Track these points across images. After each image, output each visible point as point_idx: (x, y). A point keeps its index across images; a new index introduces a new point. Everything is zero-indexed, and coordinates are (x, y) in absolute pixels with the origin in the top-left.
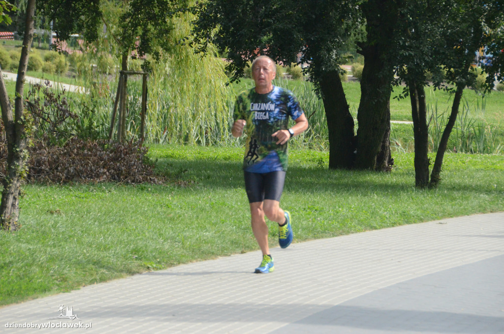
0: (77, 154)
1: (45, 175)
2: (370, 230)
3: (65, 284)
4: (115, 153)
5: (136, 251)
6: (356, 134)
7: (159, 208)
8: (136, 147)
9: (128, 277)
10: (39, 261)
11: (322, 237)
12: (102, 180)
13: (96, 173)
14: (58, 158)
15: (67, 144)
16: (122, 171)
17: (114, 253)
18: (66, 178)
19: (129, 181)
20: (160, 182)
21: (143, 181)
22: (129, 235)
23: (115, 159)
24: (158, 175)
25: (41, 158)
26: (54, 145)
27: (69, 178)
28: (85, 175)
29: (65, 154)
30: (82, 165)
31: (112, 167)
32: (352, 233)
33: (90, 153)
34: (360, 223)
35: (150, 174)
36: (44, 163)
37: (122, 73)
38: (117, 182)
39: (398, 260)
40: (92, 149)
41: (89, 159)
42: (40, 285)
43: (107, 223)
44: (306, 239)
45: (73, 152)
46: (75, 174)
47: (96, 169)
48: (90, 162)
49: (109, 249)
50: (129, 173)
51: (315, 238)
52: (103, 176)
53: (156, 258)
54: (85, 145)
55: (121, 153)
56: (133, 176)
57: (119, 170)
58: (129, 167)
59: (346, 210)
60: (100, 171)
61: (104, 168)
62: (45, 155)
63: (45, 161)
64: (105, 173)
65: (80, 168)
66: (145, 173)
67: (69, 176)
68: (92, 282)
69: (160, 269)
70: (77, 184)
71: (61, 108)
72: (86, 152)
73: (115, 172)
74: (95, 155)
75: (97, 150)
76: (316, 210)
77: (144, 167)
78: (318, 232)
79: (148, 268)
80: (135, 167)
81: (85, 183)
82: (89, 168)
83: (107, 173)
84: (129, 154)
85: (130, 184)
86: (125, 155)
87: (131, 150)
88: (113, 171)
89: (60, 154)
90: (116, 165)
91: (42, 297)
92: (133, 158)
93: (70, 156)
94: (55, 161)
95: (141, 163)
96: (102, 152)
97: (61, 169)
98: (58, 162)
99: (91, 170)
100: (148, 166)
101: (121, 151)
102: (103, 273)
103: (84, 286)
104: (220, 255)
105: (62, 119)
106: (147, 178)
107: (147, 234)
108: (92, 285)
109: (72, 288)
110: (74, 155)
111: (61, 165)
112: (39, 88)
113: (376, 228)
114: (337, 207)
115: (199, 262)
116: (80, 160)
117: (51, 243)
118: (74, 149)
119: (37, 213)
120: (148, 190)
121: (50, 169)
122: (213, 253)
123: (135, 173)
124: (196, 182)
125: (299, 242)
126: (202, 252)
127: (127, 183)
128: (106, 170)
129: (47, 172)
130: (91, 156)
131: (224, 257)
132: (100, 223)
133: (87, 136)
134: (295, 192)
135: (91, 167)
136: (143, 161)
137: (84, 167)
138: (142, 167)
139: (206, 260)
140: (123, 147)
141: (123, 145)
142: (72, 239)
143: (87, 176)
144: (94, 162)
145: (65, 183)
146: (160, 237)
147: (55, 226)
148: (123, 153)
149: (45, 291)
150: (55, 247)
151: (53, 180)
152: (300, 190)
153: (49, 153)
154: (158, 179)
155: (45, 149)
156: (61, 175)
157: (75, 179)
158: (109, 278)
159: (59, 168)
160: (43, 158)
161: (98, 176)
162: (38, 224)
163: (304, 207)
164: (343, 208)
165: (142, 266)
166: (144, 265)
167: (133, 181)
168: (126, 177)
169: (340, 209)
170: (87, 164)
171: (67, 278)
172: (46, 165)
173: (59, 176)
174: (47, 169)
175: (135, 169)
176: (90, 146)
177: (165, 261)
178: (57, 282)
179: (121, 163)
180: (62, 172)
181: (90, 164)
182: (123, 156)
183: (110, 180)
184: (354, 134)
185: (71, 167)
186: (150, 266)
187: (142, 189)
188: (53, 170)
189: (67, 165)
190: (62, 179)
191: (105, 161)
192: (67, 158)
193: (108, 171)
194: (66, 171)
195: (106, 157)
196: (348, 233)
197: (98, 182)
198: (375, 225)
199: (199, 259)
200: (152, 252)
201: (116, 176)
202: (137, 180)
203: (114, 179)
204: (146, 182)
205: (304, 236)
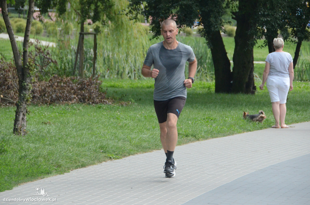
0: (57, 86)
1: (37, 100)
2: (247, 132)
3: (60, 169)
4: (81, 85)
5: (101, 147)
6: (232, 71)
7: (112, 120)
8: (95, 81)
9: (99, 164)
10: (43, 154)
11: (217, 137)
12: (73, 102)
13: (70, 98)
14: (45, 89)
15: (51, 80)
16: (86, 97)
17: (89, 149)
18: (51, 101)
19: (91, 103)
20: (110, 103)
21: (99, 102)
22: (96, 137)
23: (81, 89)
24: (108, 98)
25: (35, 89)
26: (42, 80)
27: (52, 101)
28: (62, 99)
29: (49, 86)
30: (60, 93)
31: (79, 94)
32: (236, 134)
33: (65, 85)
34: (240, 127)
35: (104, 98)
36: (36, 92)
37: (81, 34)
38: (82, 104)
39: (268, 151)
40: (67, 83)
41: (65, 89)
42: (45, 169)
43: (81, 130)
44: (207, 138)
45: (54, 85)
46: (56, 99)
47: (69, 95)
48: (65, 91)
49: (85, 146)
50: (90, 98)
51: (213, 138)
52: (73, 100)
53: (114, 152)
54: (62, 80)
55: (85, 85)
56: (92, 99)
57: (84, 96)
58: (90, 93)
59: (231, 119)
60: (72, 97)
61: (74, 94)
62: (37, 87)
63: (37, 91)
64: (75, 98)
65: (59, 94)
66: (100, 97)
67: (52, 100)
68: (77, 168)
69: (118, 159)
70: (58, 105)
71: (46, 56)
72: (62, 84)
73: (81, 97)
74: (69, 87)
75: (70, 83)
76: (211, 120)
77: (99, 93)
78: (214, 134)
79: (110, 158)
80: (94, 94)
81: (63, 104)
82: (65, 95)
83: (77, 98)
84: (90, 85)
85: (91, 105)
86: (88, 86)
87: (91, 83)
88: (80, 96)
89: (47, 86)
90: (82, 92)
91: (47, 177)
92: (92, 88)
93: (52, 87)
94: (43, 91)
95: (97, 91)
96: (73, 85)
97: (47, 96)
98: (45, 91)
99: (66, 96)
100: (102, 93)
101: (85, 84)
102: (83, 162)
103: (72, 170)
104: (154, 149)
105: (47, 64)
106: (101, 101)
107: (107, 136)
108: (77, 170)
109: (65, 172)
110: (55, 87)
111: (47, 93)
112: (32, 44)
113: (250, 131)
114: (225, 118)
115: (142, 154)
116: (59, 90)
117: (48, 142)
118: (55, 83)
119: (36, 124)
120: (103, 108)
121: (40, 96)
122: (150, 148)
123: (94, 98)
124: (133, 103)
125: (203, 141)
126: (143, 147)
127: (89, 104)
128: (75, 96)
129: (38, 98)
130: (66, 87)
131: (157, 151)
132: (76, 130)
133: (63, 74)
134: (196, 108)
135: (66, 94)
136: (99, 90)
137: (61, 94)
138: (98, 94)
139: (146, 152)
140: (86, 81)
141: (86, 80)
142: (61, 140)
143: (64, 100)
144: (67, 91)
145: (50, 104)
146: (116, 138)
147: (49, 132)
148: (86, 85)
149: (48, 173)
150: (50, 145)
151: (43, 103)
152: (199, 107)
153: (39, 85)
154: (109, 101)
155: (37, 83)
156: (47, 99)
157: (56, 102)
158: (87, 164)
159: (46, 95)
160: (36, 88)
161: (71, 99)
162: (38, 131)
163: (203, 118)
164: (228, 118)
165: (106, 157)
166: (108, 156)
167: (93, 103)
168: (88, 100)
169: (227, 119)
170: (64, 92)
171: (61, 165)
172: (37, 93)
173: (46, 100)
174: (38, 96)
175: (94, 95)
176: (65, 81)
177: (121, 154)
178: (55, 168)
179: (85, 92)
180: (48, 97)
181: (66, 92)
182: (86, 87)
183: (79, 103)
184: (230, 71)
185: (53, 94)
186: (112, 157)
187: (99, 108)
188: (42, 96)
189: (51, 93)
190: (48, 102)
191: (75, 90)
192: (51, 88)
193: (77, 96)
194: (50, 97)
195: (75, 88)
196: (233, 134)
197: (71, 104)
198: (250, 129)
199: (142, 152)
200: (112, 148)
201: (82, 100)
202: (95, 102)
203: (81, 101)
204: (101, 103)
205: (206, 136)
